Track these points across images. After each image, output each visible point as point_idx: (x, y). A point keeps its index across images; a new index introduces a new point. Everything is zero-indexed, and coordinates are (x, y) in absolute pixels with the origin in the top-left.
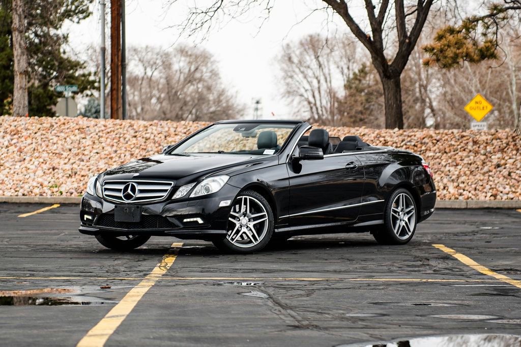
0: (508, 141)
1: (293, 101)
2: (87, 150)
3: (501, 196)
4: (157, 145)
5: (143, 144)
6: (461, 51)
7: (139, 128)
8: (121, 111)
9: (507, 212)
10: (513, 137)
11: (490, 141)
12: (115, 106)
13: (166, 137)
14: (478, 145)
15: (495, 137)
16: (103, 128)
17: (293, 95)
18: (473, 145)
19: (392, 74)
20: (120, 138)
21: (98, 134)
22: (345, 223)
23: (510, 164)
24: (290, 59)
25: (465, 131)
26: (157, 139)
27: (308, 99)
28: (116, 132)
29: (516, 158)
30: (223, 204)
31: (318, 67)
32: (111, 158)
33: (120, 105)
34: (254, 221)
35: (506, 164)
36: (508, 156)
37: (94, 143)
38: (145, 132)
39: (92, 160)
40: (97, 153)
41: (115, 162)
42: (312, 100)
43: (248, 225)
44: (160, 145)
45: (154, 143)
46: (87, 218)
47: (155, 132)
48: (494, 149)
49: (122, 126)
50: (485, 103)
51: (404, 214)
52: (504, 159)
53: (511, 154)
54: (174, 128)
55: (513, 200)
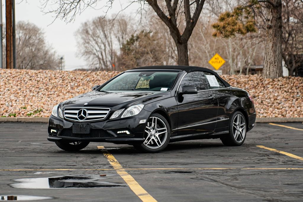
0: (258, 81)
1: (89, 57)
2: (3, 88)
3: (259, 115)
4: (45, 85)
5: (36, 84)
6: (235, 27)
7: (32, 75)
8: (12, 64)
9: (264, 124)
10: (260, 80)
11: (247, 82)
12: (9, 61)
13: (50, 80)
14: (240, 84)
15: (250, 79)
16: (10, 74)
17: (89, 54)
18: (237, 84)
19: (183, 41)
20: (21, 80)
21: (8, 78)
22: (207, 133)
23: (261, 95)
24: (87, 32)
25: (231, 76)
26: (44, 81)
27: (98, 56)
28: (18, 77)
29: (264, 92)
30: (141, 122)
31: (104, 37)
32: (18, 93)
33: (12, 60)
34: (159, 132)
35: (259, 96)
36: (259, 91)
37: (5, 84)
38: (36, 77)
39: (6, 95)
40: (9, 90)
41: (20, 95)
42: (100, 57)
43: (155, 135)
44: (47, 85)
45: (43, 84)
46: (53, 132)
47: (43, 77)
48: (250, 86)
49: (22, 73)
50: (220, 59)
51: (240, 127)
52: (256, 92)
53: (260, 90)
54: (54, 74)
55: (266, 118)
